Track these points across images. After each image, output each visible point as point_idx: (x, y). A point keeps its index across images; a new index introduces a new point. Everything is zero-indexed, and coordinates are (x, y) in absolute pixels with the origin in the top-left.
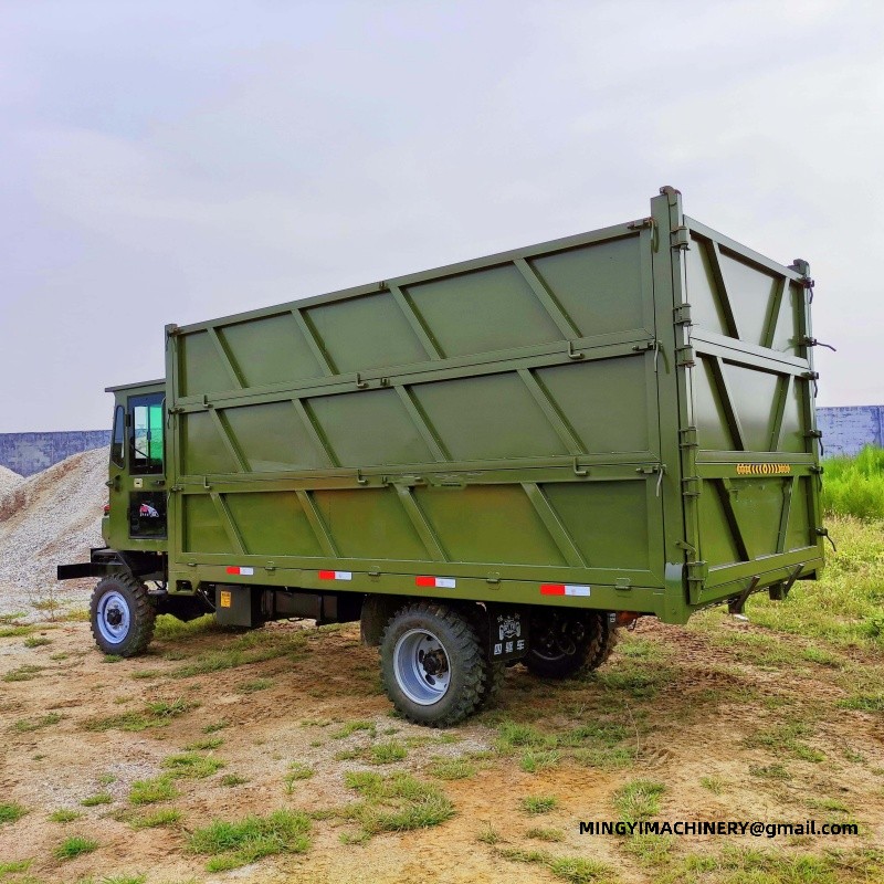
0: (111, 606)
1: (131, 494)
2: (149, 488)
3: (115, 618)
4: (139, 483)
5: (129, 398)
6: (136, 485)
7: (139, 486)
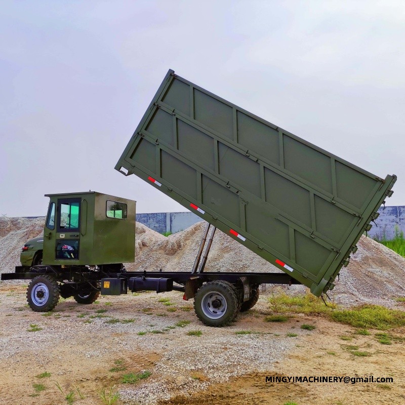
0: (39, 289)
1: (58, 240)
2: (69, 237)
3: (41, 294)
5: (58, 199)
6: (61, 237)
7: (63, 237)
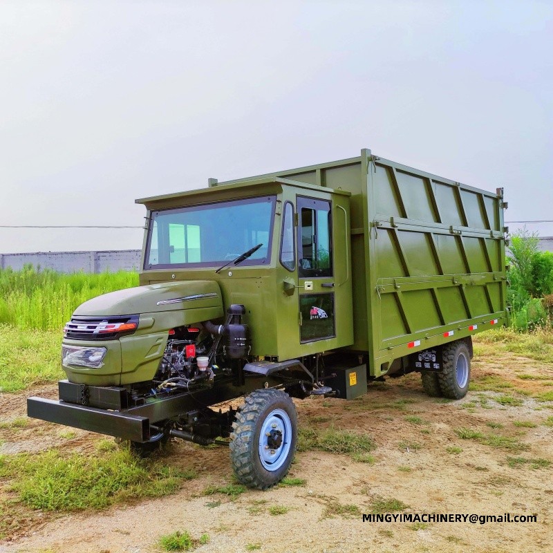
1: (301, 297)
2: (320, 290)
4: (309, 285)
5: (298, 196)
6: (307, 288)
